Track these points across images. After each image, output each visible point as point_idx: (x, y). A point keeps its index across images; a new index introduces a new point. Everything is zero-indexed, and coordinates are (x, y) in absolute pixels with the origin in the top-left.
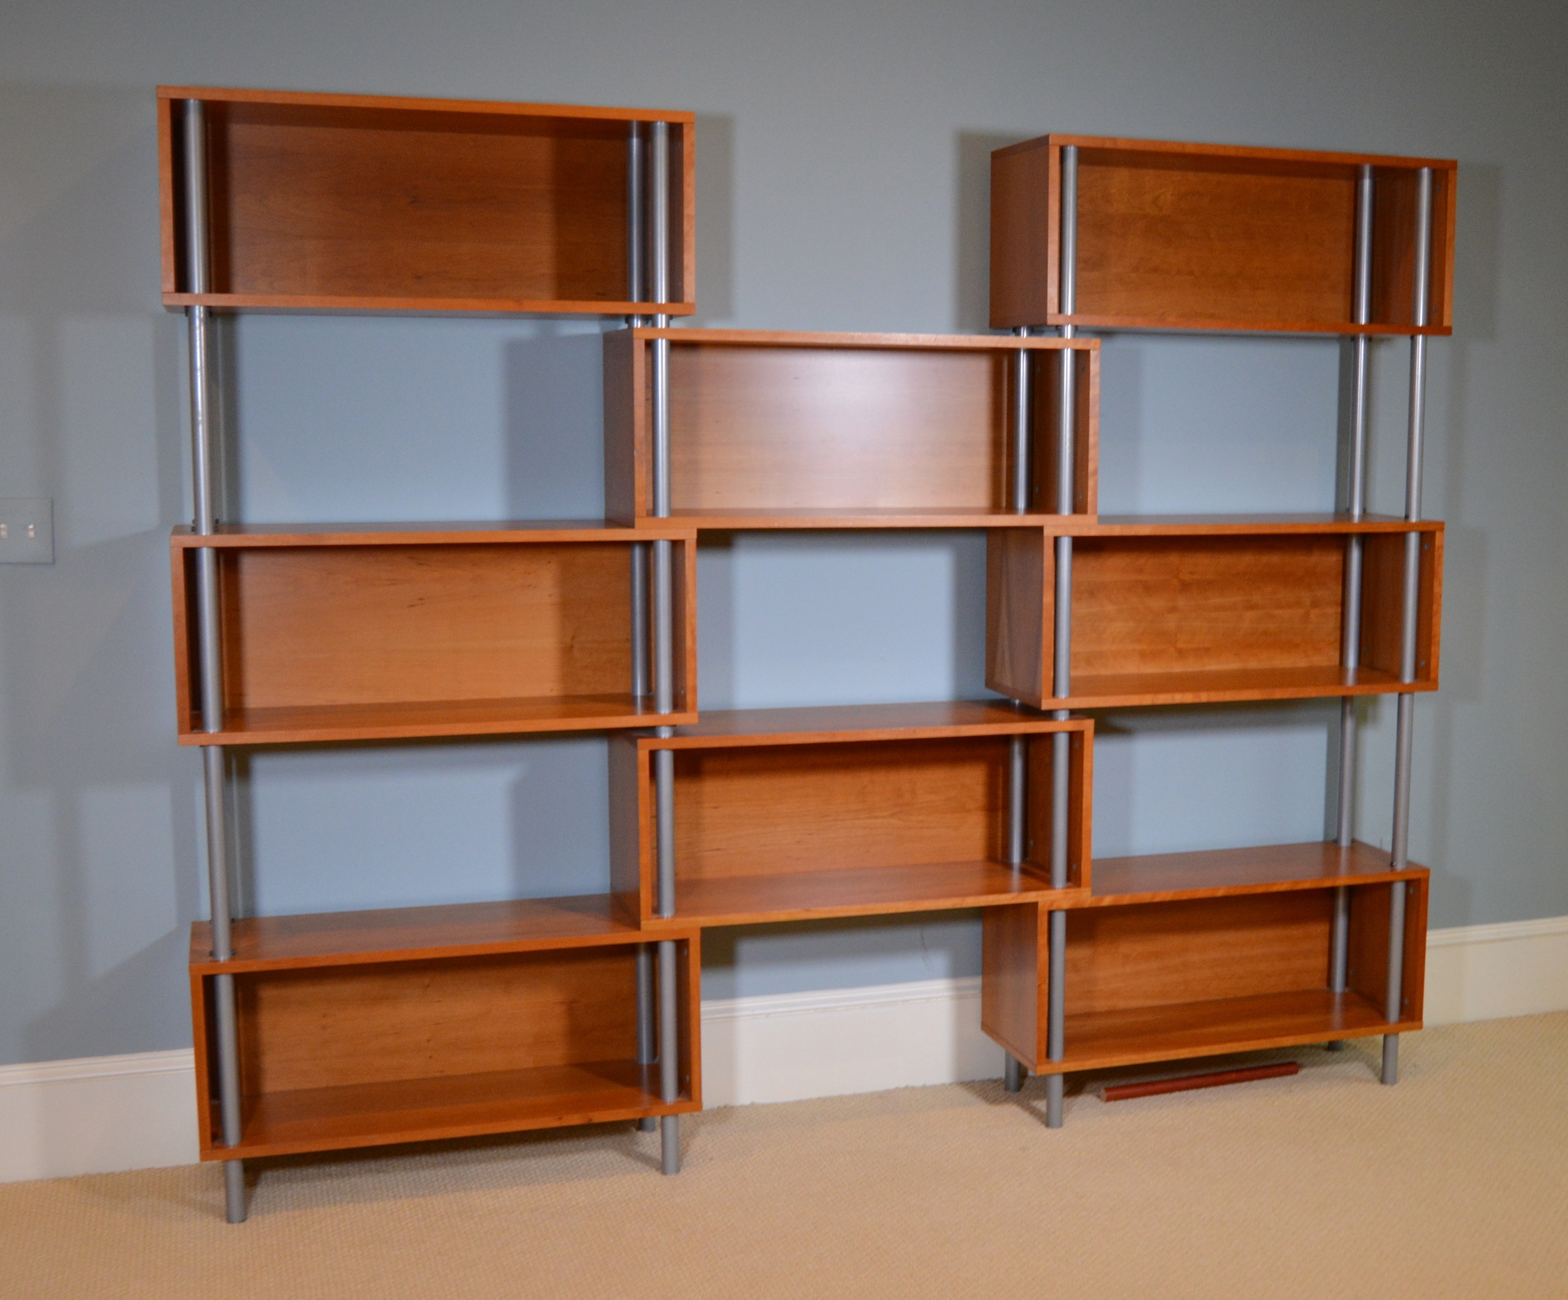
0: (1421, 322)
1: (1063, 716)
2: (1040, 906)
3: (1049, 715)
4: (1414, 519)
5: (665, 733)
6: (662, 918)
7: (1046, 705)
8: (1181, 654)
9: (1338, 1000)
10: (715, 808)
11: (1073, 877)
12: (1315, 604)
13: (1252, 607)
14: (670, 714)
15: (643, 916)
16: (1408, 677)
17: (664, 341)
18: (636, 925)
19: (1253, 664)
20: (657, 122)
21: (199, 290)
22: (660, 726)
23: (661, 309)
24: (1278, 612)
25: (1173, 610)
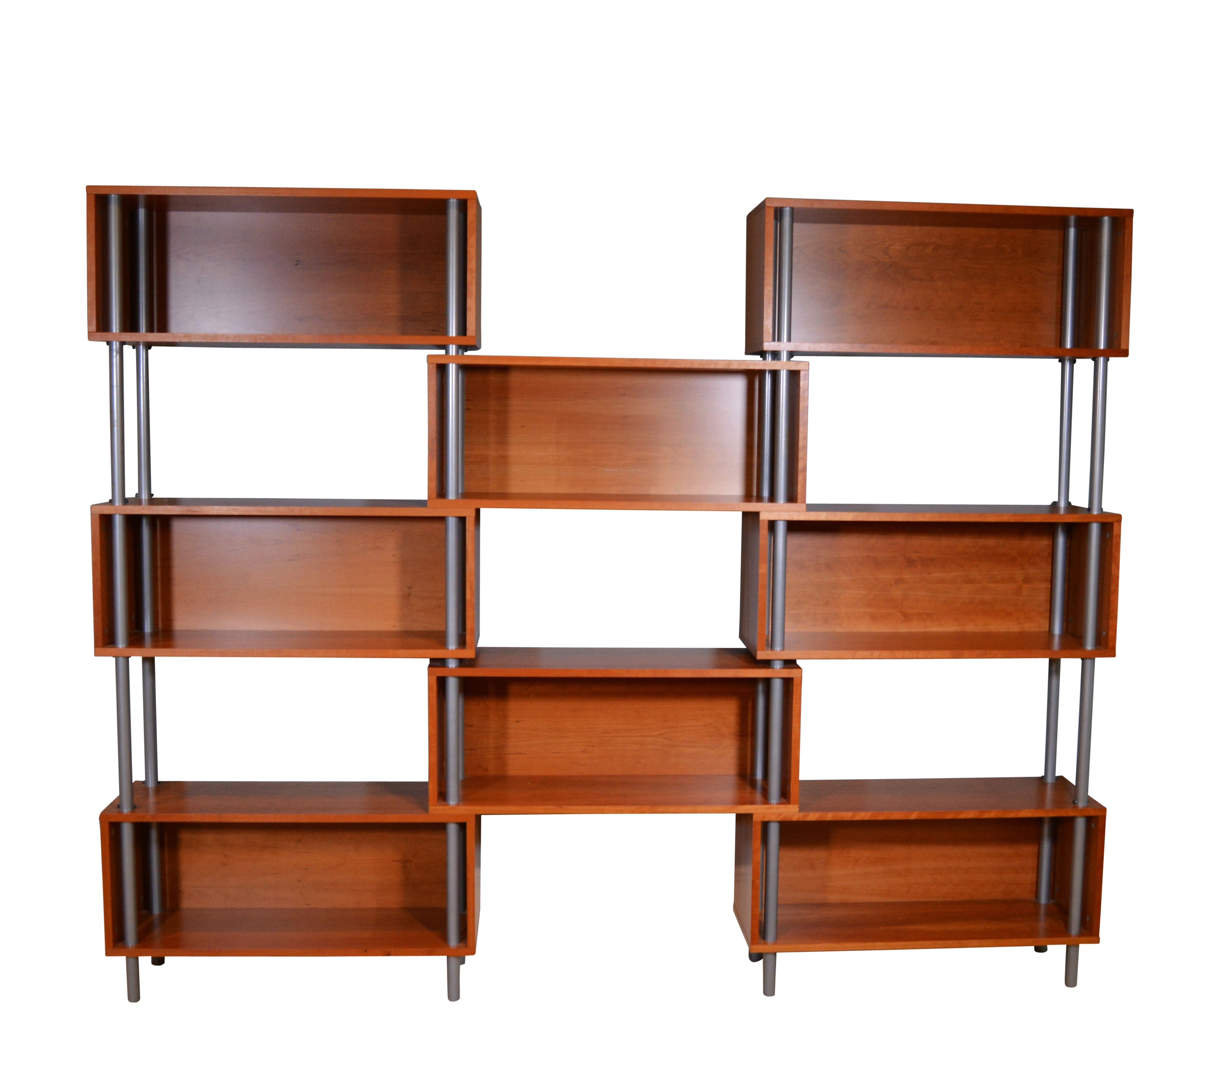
0: (1102, 346)
1: (778, 665)
2: (755, 818)
3: (767, 664)
4: (1095, 512)
5: (452, 664)
6: (449, 805)
7: (761, 655)
8: (906, 617)
9: (1042, 911)
10: (517, 722)
11: (785, 795)
12: (1027, 580)
13: (972, 581)
14: (456, 649)
15: (430, 803)
16: (1089, 646)
17: (454, 365)
18: (426, 809)
19: (971, 628)
20: (450, 199)
21: (116, 331)
22: (448, 659)
23: (452, 341)
24: (993, 586)
25: (899, 581)
